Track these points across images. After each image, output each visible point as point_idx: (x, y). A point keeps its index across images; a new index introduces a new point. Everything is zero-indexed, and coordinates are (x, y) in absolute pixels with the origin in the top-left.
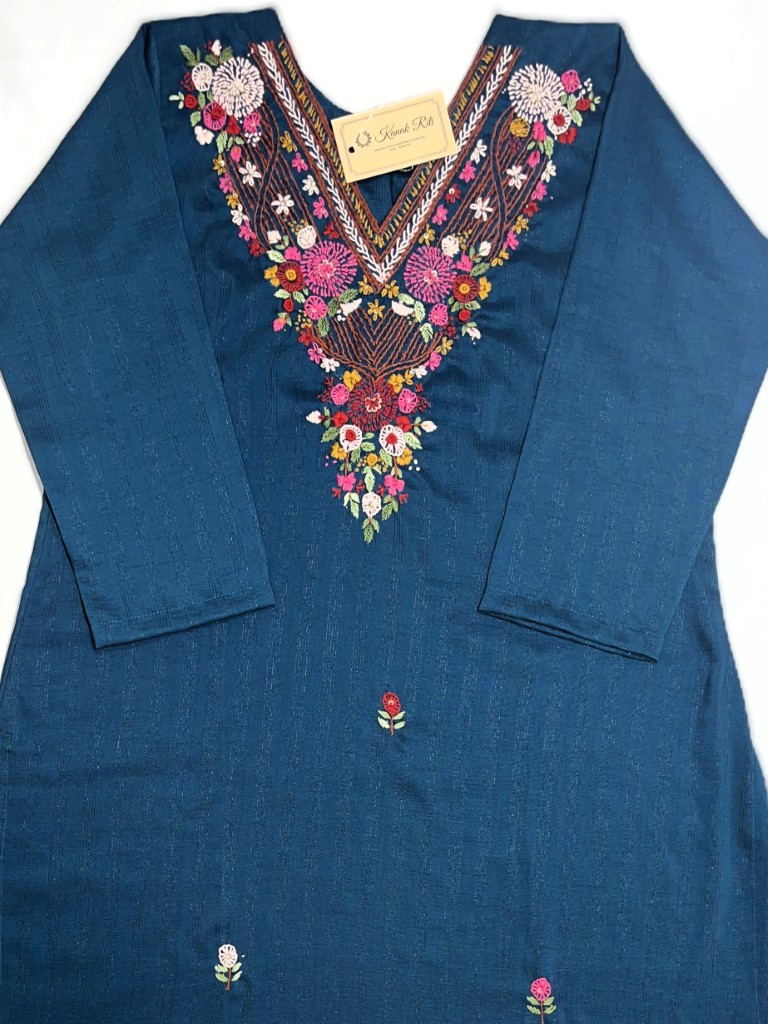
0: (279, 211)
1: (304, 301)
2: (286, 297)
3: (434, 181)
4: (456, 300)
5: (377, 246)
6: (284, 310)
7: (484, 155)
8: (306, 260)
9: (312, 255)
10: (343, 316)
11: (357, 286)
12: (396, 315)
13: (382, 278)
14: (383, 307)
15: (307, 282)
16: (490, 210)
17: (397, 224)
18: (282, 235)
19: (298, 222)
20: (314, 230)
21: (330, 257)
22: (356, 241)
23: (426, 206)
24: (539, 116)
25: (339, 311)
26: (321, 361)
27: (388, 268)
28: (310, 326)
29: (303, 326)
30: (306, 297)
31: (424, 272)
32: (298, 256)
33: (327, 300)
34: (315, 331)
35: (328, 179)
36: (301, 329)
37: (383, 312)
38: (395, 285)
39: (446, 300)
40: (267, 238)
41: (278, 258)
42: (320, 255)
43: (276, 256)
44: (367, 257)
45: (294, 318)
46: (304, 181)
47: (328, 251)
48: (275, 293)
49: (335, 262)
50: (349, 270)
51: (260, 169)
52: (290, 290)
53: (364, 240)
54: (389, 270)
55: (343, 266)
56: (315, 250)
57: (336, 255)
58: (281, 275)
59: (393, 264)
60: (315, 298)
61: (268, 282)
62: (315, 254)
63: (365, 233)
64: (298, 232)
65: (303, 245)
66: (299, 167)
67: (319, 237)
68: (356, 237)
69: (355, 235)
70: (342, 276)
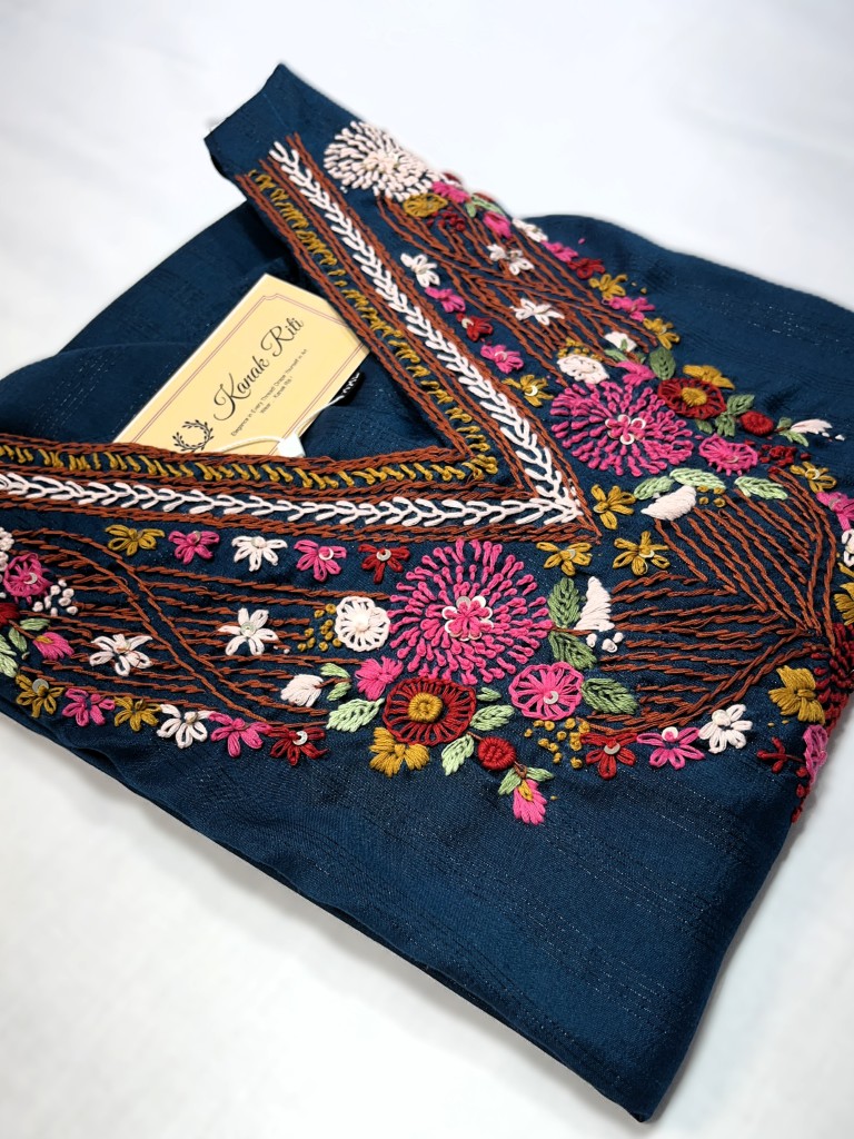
0: (257, 649)
1: (507, 710)
2: (470, 749)
3: (422, 338)
4: (710, 419)
5: (487, 476)
6: (500, 773)
8: (412, 653)
9: (406, 633)
10: (610, 635)
11: (556, 574)
12: (681, 518)
13: (569, 507)
14: (645, 536)
15: (468, 678)
18: (314, 669)
19: (318, 624)
20: (356, 599)
22: (445, 515)
23: (463, 366)
24: (426, 178)
26: (703, 745)
27: (556, 484)
28: (584, 726)
29: (575, 745)
30: (503, 701)
31: (610, 434)
32: (391, 669)
33: (544, 654)
34: (605, 722)
35: (274, 508)
36: (580, 755)
37: (655, 539)
38: (606, 491)
39: (696, 432)
40: (295, 705)
41: (362, 712)
42: (423, 616)
43: (353, 714)
44: (499, 513)
45: (538, 757)
46: (237, 557)
47: (428, 592)
48: (443, 770)
49: (464, 592)
50: (504, 571)
51: (132, 630)
52: (460, 730)
53: (457, 495)
54: (562, 485)
55: (484, 579)
56: (406, 620)
57: (448, 576)
58: (406, 731)
59: (554, 469)
60: (521, 679)
61: (406, 772)
62: (411, 625)
63: (443, 486)
64: (335, 636)
65: (372, 641)
66: (200, 550)
67: (379, 595)
68: (436, 512)
69: (430, 510)
70: (506, 593)
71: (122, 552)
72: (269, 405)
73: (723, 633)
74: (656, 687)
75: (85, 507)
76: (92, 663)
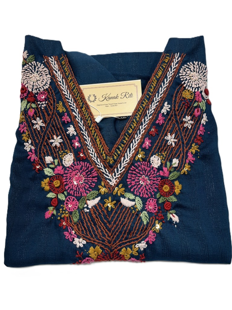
0: (54, 145)
1: (64, 199)
2: (53, 197)
3: (142, 124)
4: (161, 196)
5: (109, 163)
6: (51, 206)
7: (169, 110)
8: (67, 173)
9: (70, 170)
11: (99, 190)
12: (124, 206)
13: (113, 182)
14: (115, 202)
15: (67, 187)
16: (176, 140)
17: (121, 149)
18: (54, 159)
19: (64, 152)
20: (72, 156)
21: (81, 171)
22: (96, 161)
23: (138, 138)
24: (198, 88)
25: (86, 206)
26: (74, 240)
27: (117, 176)
28: (67, 215)
29: (63, 216)
30: (66, 197)
31: (140, 178)
33: (79, 199)
34: (70, 218)
35: (82, 127)
36: (61, 218)
37: (115, 204)
38: (122, 187)
39: (155, 195)
40: (45, 160)
41: (50, 173)
42: (75, 170)
43: (49, 172)
44: (103, 170)
45: (58, 210)
46: (68, 128)
47: (80, 167)
48: (47, 195)
49: (84, 175)
50: (93, 179)
51: (45, 122)
52: (56, 193)
53: (101, 160)
54: (117, 178)
55: (89, 176)
56: (73, 168)
57: (85, 169)
58: (50, 183)
59: (120, 174)
60: (71, 197)
61: (43, 189)
62: (72, 170)
63: (101, 156)
64: (63, 157)
65: (66, 164)
66: (66, 120)
67: (75, 159)
68: (95, 158)
69: (95, 157)
70: (88, 183)
71: (57, 108)
72: (108, 106)
73: (100, 230)
74: (81, 224)
75: (62, 93)
76: (32, 121)
